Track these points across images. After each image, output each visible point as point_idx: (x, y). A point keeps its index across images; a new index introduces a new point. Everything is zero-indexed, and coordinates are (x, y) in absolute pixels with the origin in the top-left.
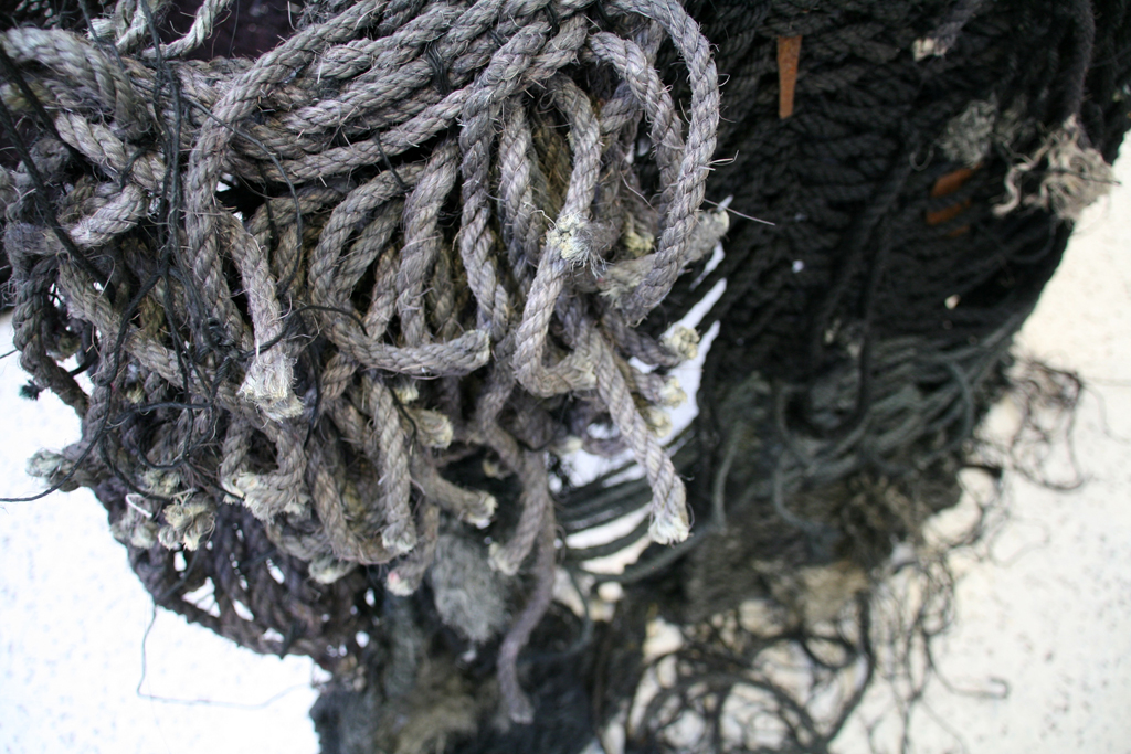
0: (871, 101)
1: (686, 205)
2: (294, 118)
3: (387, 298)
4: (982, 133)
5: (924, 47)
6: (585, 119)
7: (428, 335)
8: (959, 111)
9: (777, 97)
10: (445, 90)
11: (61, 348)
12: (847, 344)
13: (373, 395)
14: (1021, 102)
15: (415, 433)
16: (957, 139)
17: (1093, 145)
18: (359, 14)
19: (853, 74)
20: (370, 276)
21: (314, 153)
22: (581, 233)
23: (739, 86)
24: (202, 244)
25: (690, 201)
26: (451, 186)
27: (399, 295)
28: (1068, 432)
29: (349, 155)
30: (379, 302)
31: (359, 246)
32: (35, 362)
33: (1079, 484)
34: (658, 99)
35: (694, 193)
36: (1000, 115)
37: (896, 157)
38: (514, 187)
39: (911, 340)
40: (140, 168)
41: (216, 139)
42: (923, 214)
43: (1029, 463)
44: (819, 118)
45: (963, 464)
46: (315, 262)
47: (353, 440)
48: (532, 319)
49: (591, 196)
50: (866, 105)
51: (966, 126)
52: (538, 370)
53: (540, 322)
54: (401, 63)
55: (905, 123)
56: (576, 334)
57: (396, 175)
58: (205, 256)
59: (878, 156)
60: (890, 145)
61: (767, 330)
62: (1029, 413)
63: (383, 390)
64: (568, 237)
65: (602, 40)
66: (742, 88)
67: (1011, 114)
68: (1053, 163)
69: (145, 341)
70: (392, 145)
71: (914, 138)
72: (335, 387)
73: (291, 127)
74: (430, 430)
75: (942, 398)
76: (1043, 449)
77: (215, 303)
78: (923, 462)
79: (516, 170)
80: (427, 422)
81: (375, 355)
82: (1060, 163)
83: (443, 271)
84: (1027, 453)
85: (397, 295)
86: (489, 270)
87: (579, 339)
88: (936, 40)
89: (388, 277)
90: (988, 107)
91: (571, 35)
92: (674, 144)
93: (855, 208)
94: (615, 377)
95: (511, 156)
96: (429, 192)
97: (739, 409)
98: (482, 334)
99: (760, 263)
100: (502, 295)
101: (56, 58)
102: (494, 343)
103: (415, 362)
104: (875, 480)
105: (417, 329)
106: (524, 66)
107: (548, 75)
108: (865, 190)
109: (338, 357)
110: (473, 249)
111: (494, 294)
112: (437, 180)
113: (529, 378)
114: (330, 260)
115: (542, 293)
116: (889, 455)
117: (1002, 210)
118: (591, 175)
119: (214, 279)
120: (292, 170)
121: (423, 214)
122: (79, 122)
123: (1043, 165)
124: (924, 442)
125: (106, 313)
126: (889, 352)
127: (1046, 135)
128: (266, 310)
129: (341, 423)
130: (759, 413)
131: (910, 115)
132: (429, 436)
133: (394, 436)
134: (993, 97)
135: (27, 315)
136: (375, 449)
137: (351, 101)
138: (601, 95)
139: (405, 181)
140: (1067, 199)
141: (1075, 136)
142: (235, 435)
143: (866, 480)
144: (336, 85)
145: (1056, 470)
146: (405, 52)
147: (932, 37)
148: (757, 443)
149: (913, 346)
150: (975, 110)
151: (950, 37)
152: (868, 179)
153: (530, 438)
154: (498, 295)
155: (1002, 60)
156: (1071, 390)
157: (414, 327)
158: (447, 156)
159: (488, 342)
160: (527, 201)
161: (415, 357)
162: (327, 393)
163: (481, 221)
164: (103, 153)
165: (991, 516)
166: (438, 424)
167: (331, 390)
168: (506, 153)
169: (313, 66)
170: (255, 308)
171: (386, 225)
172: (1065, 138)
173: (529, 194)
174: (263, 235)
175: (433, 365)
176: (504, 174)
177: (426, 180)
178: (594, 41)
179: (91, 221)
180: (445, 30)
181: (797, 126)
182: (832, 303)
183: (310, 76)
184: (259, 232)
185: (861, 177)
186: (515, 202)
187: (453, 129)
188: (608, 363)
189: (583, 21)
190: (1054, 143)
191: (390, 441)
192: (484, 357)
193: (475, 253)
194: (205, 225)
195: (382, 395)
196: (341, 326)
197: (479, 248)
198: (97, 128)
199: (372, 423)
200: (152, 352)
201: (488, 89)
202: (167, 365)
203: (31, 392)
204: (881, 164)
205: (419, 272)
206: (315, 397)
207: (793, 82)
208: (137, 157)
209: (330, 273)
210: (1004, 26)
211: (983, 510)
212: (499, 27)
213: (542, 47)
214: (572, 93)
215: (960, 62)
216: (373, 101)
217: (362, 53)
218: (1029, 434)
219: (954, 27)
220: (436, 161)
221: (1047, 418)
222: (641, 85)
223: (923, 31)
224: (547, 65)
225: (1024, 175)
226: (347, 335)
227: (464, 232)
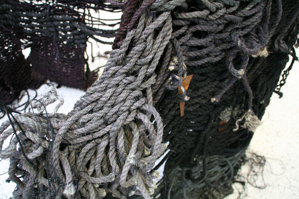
0: (202, 110)
1: (156, 153)
2: (75, 131)
3: (93, 166)
4: (229, 115)
5: (213, 100)
6: (136, 130)
7: (101, 174)
8: (223, 109)
9: (180, 112)
10: (107, 125)
11: (18, 173)
12: (199, 161)
13: (89, 186)
14: (238, 106)
15: (98, 194)
16: (223, 117)
17: (255, 115)
18: (89, 108)
19: (197, 106)
20: (89, 162)
21: (79, 138)
22: (134, 158)
23: (171, 113)
24: (56, 160)
25: (156, 152)
26: (107, 144)
27: (96, 165)
28: (262, 172)
29: (86, 138)
30: (91, 167)
31: (87, 156)
32: (12, 177)
33: (265, 187)
34: (151, 128)
35: (157, 150)
36: (233, 109)
37: (209, 120)
38: (121, 146)
39: (217, 156)
40: (43, 143)
41: (59, 138)
42: (217, 129)
43: (252, 181)
44: (190, 115)
45: (234, 181)
46: (78, 160)
47: (84, 195)
48: (124, 174)
49: (137, 147)
50: (201, 111)
51: (225, 113)
52: (125, 183)
53: (125, 174)
54: (98, 120)
55: (211, 113)
56: (133, 173)
57: (96, 142)
58: (56, 163)
59: (205, 120)
60: (208, 118)
61: (180, 157)
62: (252, 167)
63: (91, 185)
64: (131, 159)
65: (139, 115)
66: (171, 114)
67: (236, 109)
68: (246, 119)
69: (41, 177)
70: (95, 136)
71: (213, 116)
72: (81, 185)
73: (74, 133)
74: (101, 193)
75: (226, 168)
76: (255, 177)
77: (58, 172)
78: (222, 184)
79: (121, 142)
80: (100, 191)
81: (90, 180)
82: (248, 119)
83: (105, 160)
84: (251, 178)
85: (95, 165)
86: (115, 162)
87: (134, 174)
88: (216, 98)
89: (93, 162)
90: (230, 109)
91: (133, 115)
92: (154, 136)
93: (200, 132)
94: (142, 182)
95: (120, 139)
96: (103, 146)
97: (174, 174)
98: (113, 175)
99: (177, 145)
100: (118, 167)
101: (28, 124)
102: (116, 176)
103: (99, 181)
104: (210, 188)
105: (99, 173)
106: (123, 122)
107: (128, 123)
108: (202, 128)
109: (82, 179)
110: (112, 157)
111: (116, 167)
112: (105, 143)
113: (123, 185)
114: (81, 160)
115: (126, 168)
116: (213, 183)
117: (235, 130)
118: (137, 142)
119: (58, 167)
120: (74, 141)
121: (101, 150)
122: (31, 133)
123: (244, 119)
124: (222, 179)
125: (33, 171)
126: (211, 158)
127: (244, 113)
128: (69, 174)
129: (82, 192)
130: (180, 174)
131: (212, 111)
132: (101, 194)
133: (93, 195)
134: (231, 107)
135: (12, 168)
136: (89, 197)
137: (87, 129)
138: (140, 123)
139: (98, 142)
140: (250, 127)
141: (251, 114)
142: (59, 196)
143: (208, 188)
144: (84, 124)
145: (259, 183)
146: (98, 118)
147: (215, 97)
148: (179, 181)
149: (218, 157)
150: (227, 110)
151: (219, 98)
152: (203, 125)
153: (123, 192)
154: (117, 167)
155: (233, 99)
156: (262, 161)
157: (99, 172)
158: (107, 137)
159: (114, 176)
160: (123, 149)
161: (99, 180)
162: (79, 187)
163: (113, 151)
164: (35, 140)
165: (242, 196)
166: (103, 192)
167: (80, 186)
168: (119, 138)
169: (79, 120)
170: (66, 173)
171: (93, 151)
172: (249, 114)
173: (124, 147)
174: (67, 153)
175: (103, 182)
176: (119, 143)
177: (102, 143)
178: (138, 115)
179: (32, 154)
180: (107, 114)
181: (185, 117)
182: (195, 152)
183: (78, 122)
184: (66, 153)
185: (201, 125)
186: (121, 149)
187: (108, 133)
188: (140, 179)
189: (136, 111)
190: (246, 115)
191: (93, 197)
192: (113, 179)
193: (112, 158)
194: (57, 156)
195: (91, 186)
196: (83, 174)
197: (113, 156)
198: (34, 135)
199: (89, 192)
200: (42, 180)
201: (116, 127)
202: (46, 183)
203: (8, 181)
204: (205, 122)
205: (100, 162)
206: (77, 188)
207: (183, 109)
208: (43, 141)
209: (81, 162)
210: (233, 92)
211: (240, 194)
212: (118, 113)
213: (127, 117)
214: (133, 125)
215: (223, 100)
216: (92, 129)
217: (89, 117)
218: (252, 173)
219: (220, 96)
220: (104, 139)
221: (256, 169)
222: (147, 125)
223: (213, 96)
224: (128, 121)
225: (240, 122)
226: (84, 176)
227: (110, 153)
